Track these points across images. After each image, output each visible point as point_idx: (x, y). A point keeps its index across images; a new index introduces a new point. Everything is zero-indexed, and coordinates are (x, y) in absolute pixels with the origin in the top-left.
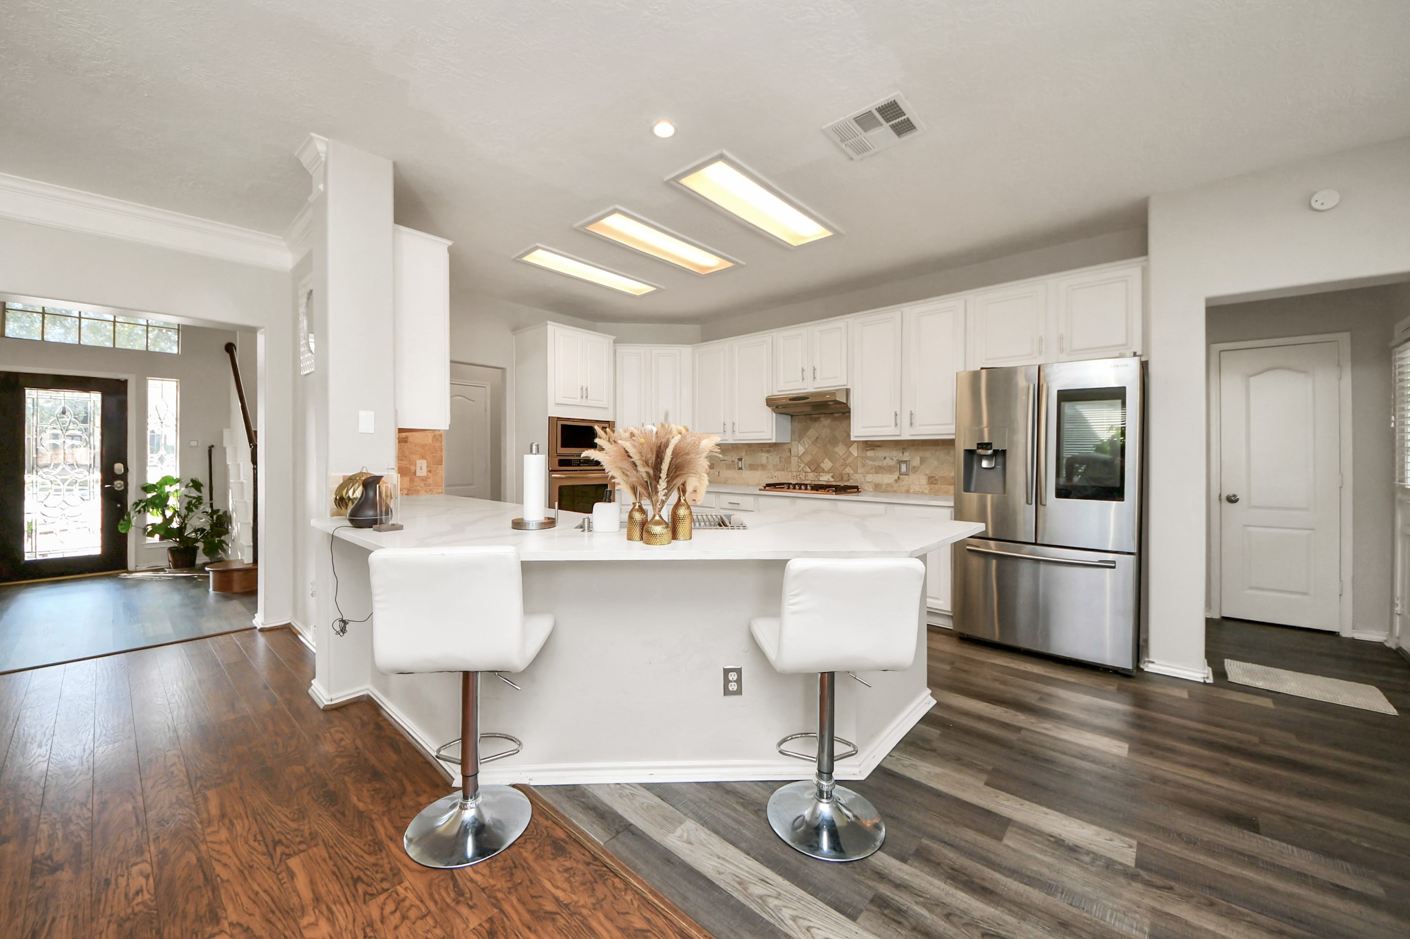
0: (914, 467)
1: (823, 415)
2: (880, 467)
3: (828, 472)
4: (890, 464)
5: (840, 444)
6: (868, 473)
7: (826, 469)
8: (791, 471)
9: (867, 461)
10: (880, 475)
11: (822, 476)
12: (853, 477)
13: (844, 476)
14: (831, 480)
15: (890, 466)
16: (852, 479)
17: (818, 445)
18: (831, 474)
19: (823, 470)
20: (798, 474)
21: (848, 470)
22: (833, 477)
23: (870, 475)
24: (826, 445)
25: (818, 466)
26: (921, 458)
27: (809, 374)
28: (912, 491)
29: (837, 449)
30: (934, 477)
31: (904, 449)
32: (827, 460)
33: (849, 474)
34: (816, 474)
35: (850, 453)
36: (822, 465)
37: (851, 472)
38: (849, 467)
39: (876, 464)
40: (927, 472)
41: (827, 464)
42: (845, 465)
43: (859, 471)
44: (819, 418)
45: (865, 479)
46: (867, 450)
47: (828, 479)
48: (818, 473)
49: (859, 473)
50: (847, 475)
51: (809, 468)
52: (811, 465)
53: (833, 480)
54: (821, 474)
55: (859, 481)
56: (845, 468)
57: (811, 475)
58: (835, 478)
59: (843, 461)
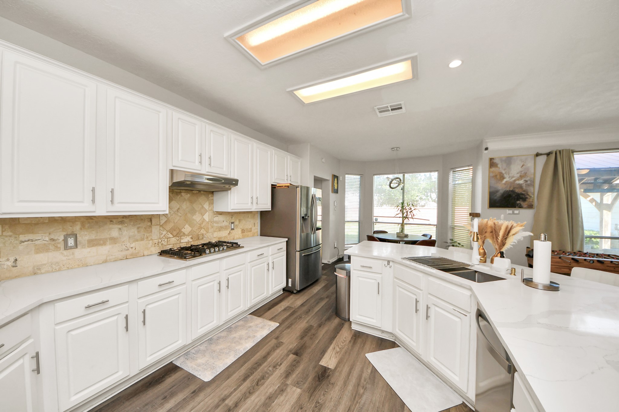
0: (236, 225)
1: (184, 191)
2: (221, 227)
3: (188, 235)
4: (226, 225)
5: (197, 213)
6: (215, 232)
7: (186, 233)
8: (152, 239)
9: (214, 224)
10: (221, 232)
11: (182, 239)
12: (206, 236)
13: (200, 236)
14: (191, 240)
15: (226, 226)
16: (205, 237)
17: (180, 214)
18: (190, 236)
19: (184, 234)
20: (160, 241)
21: (203, 231)
22: (192, 238)
24: (186, 214)
25: (180, 231)
26: (239, 220)
27: (206, 161)
28: (235, 238)
29: (194, 217)
30: (244, 229)
31: (232, 215)
32: (187, 226)
34: (178, 238)
35: (204, 219)
36: (183, 230)
37: (205, 232)
38: (203, 229)
39: (219, 225)
40: (241, 227)
41: (187, 229)
42: (200, 228)
43: (210, 231)
44: (181, 192)
45: (213, 236)
46: (214, 217)
47: (188, 240)
48: (180, 237)
49: (209, 233)
50: (202, 235)
51: (171, 234)
52: (173, 231)
53: (192, 240)
54: (182, 237)
55: (209, 237)
56: (200, 230)
57: (173, 240)
58: (193, 239)
59: (200, 226)
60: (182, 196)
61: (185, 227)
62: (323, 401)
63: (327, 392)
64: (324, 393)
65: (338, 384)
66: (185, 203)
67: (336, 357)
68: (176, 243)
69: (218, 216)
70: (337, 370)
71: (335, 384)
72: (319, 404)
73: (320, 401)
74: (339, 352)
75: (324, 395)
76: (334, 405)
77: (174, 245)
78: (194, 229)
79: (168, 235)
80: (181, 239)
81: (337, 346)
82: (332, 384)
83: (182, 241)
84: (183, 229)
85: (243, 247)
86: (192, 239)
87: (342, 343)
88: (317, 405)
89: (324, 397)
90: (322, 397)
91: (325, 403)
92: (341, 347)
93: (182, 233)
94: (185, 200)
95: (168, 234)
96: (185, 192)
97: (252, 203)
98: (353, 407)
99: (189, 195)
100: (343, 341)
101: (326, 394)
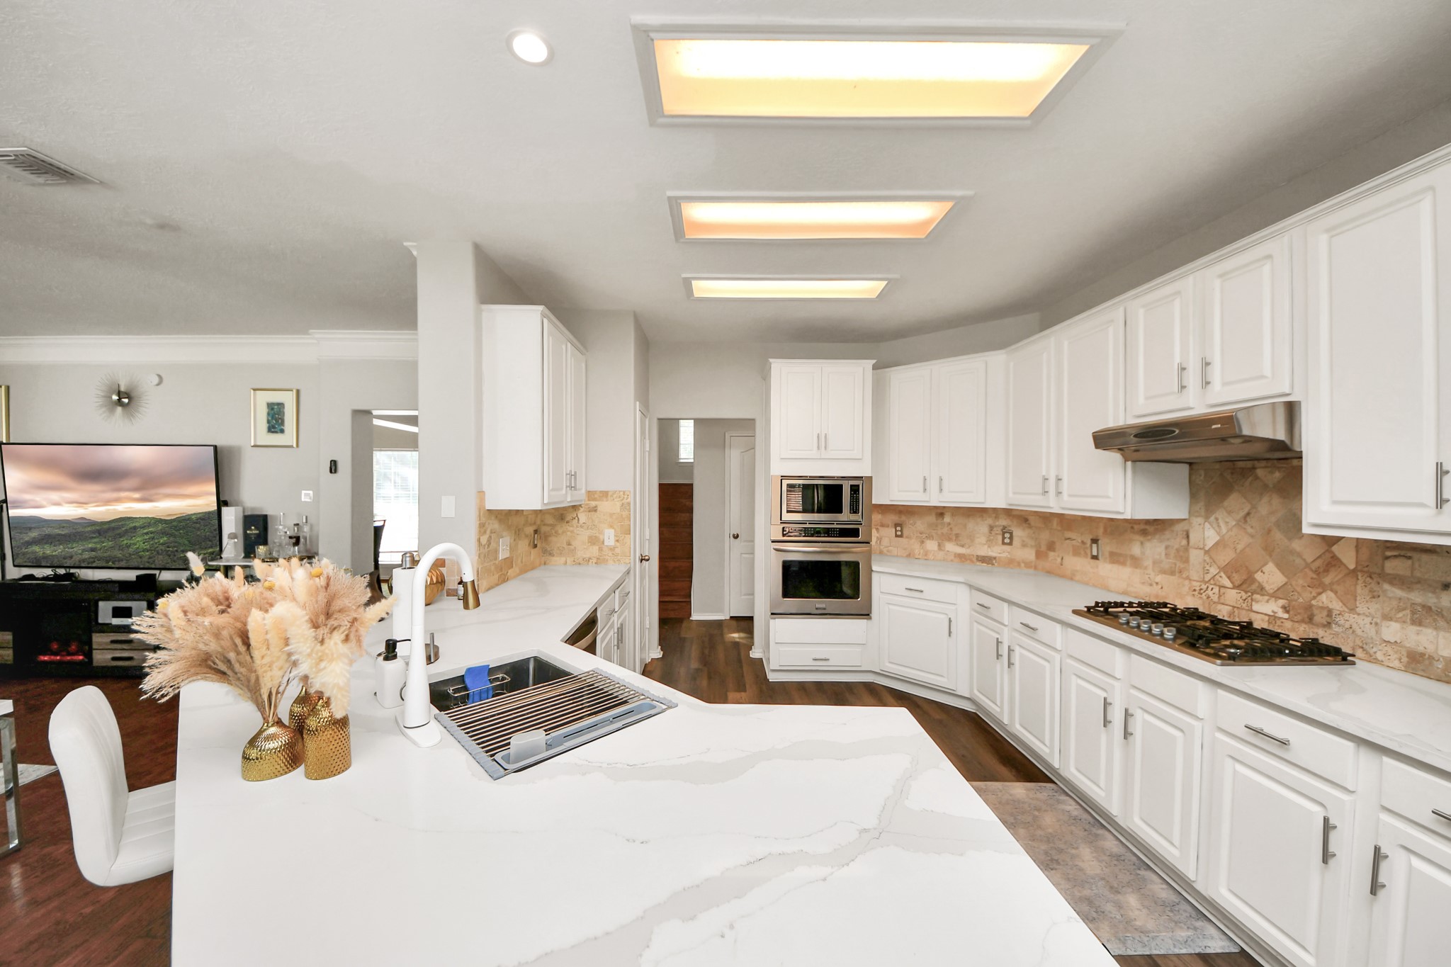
1: (1263, 463)
2: (1429, 609)
3: (1275, 595)
7: (1270, 588)
8: (1188, 578)
11: (1257, 602)
12: (1341, 620)
13: (1316, 612)
16: (1337, 624)
17: (1250, 530)
18: (1281, 602)
19: (1262, 588)
20: (1204, 587)
21: (1329, 600)
22: (1284, 608)
23: (1395, 626)
24: (1269, 531)
25: (1250, 577)
27: (1193, 379)
29: (1296, 545)
32: (1270, 567)
33: (1330, 613)
34: (1244, 595)
35: (1335, 557)
36: (1258, 576)
37: (1336, 605)
38: (1330, 594)
41: (1271, 576)
42: (1320, 586)
43: (1362, 608)
44: (1254, 468)
45: (1379, 633)
46: (1387, 558)
47: (1273, 612)
48: (1250, 594)
49: (1359, 614)
50: (1325, 613)
51: (1229, 578)
52: (1232, 573)
53: (1286, 616)
54: (1255, 596)
55: (1359, 632)
56: (1320, 594)
57: (1233, 596)
58: (1291, 612)
59: (1315, 576)
60: (1257, 478)
61: (1264, 569)
66: (1265, 499)
68: (1239, 606)
69: (1410, 558)
77: (1235, 609)
78: (1294, 583)
79: (1220, 579)
80: (1252, 599)
83: (1256, 607)
84: (1259, 572)
86: (1287, 612)
93: (1257, 584)
94: (1266, 487)
95: (1221, 577)
96: (1266, 467)
99: (1277, 475)
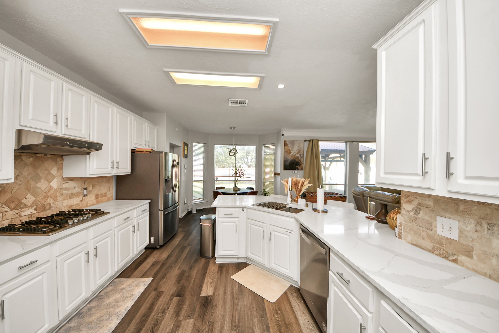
0: (89, 191)
2: (72, 194)
3: (31, 206)
4: (78, 191)
5: (42, 180)
6: (64, 200)
7: (28, 204)
9: (64, 191)
10: (72, 200)
11: (23, 212)
12: (53, 205)
13: (46, 206)
14: (34, 212)
15: (78, 193)
16: (52, 207)
18: (34, 208)
19: (26, 205)
21: (50, 200)
22: (35, 210)
23: (66, 201)
24: (28, 181)
25: (20, 203)
26: (93, 185)
27: (63, 122)
28: (88, 205)
29: (39, 185)
30: (98, 195)
31: (85, 181)
32: (29, 195)
33: (50, 204)
34: (17, 211)
35: (51, 186)
36: (24, 201)
38: (50, 198)
39: (70, 192)
40: (95, 193)
41: (29, 199)
42: (47, 197)
43: (59, 199)
45: (62, 205)
46: (64, 183)
47: (31, 212)
48: (20, 210)
49: (58, 201)
50: (49, 205)
51: (8, 207)
52: (10, 203)
53: (36, 212)
54: (23, 210)
55: (58, 207)
56: (47, 200)
57: (11, 214)
58: (38, 210)
59: (45, 194)
60: (22, 160)
61: (26, 197)
62: (213, 319)
63: (214, 312)
64: (211, 314)
65: (220, 304)
66: (26, 168)
67: (212, 286)
68: (15, 217)
69: (68, 182)
70: (216, 295)
71: (217, 305)
72: (211, 323)
73: (211, 321)
74: (212, 282)
75: (212, 315)
76: (221, 318)
77: (13, 219)
78: (38, 199)
79: (3, 209)
80: (21, 212)
81: (209, 278)
82: (215, 305)
83: (23, 214)
84: (24, 199)
85: (108, 213)
86: (36, 210)
87: (213, 275)
88: (210, 324)
89: (213, 316)
90: (211, 317)
91: (215, 320)
92: (213, 278)
93: (23, 204)
94: (26, 164)
95: (3, 207)
96: (26, 156)
97: (112, 167)
98: (235, 314)
99: (31, 159)
100: (213, 274)
101: (213, 314)
